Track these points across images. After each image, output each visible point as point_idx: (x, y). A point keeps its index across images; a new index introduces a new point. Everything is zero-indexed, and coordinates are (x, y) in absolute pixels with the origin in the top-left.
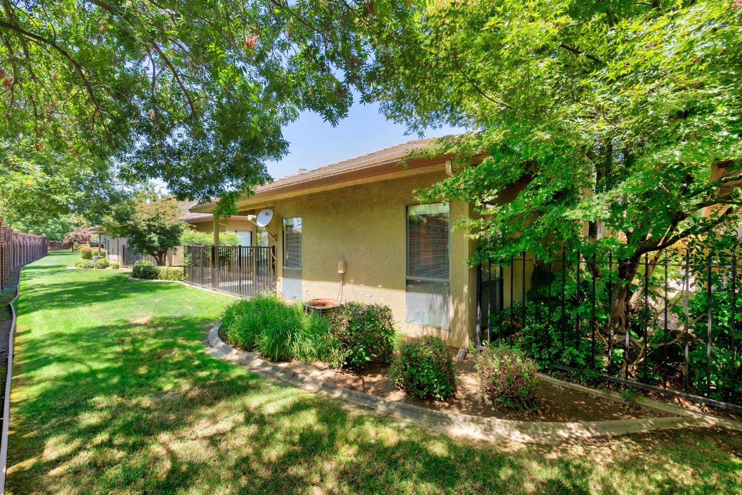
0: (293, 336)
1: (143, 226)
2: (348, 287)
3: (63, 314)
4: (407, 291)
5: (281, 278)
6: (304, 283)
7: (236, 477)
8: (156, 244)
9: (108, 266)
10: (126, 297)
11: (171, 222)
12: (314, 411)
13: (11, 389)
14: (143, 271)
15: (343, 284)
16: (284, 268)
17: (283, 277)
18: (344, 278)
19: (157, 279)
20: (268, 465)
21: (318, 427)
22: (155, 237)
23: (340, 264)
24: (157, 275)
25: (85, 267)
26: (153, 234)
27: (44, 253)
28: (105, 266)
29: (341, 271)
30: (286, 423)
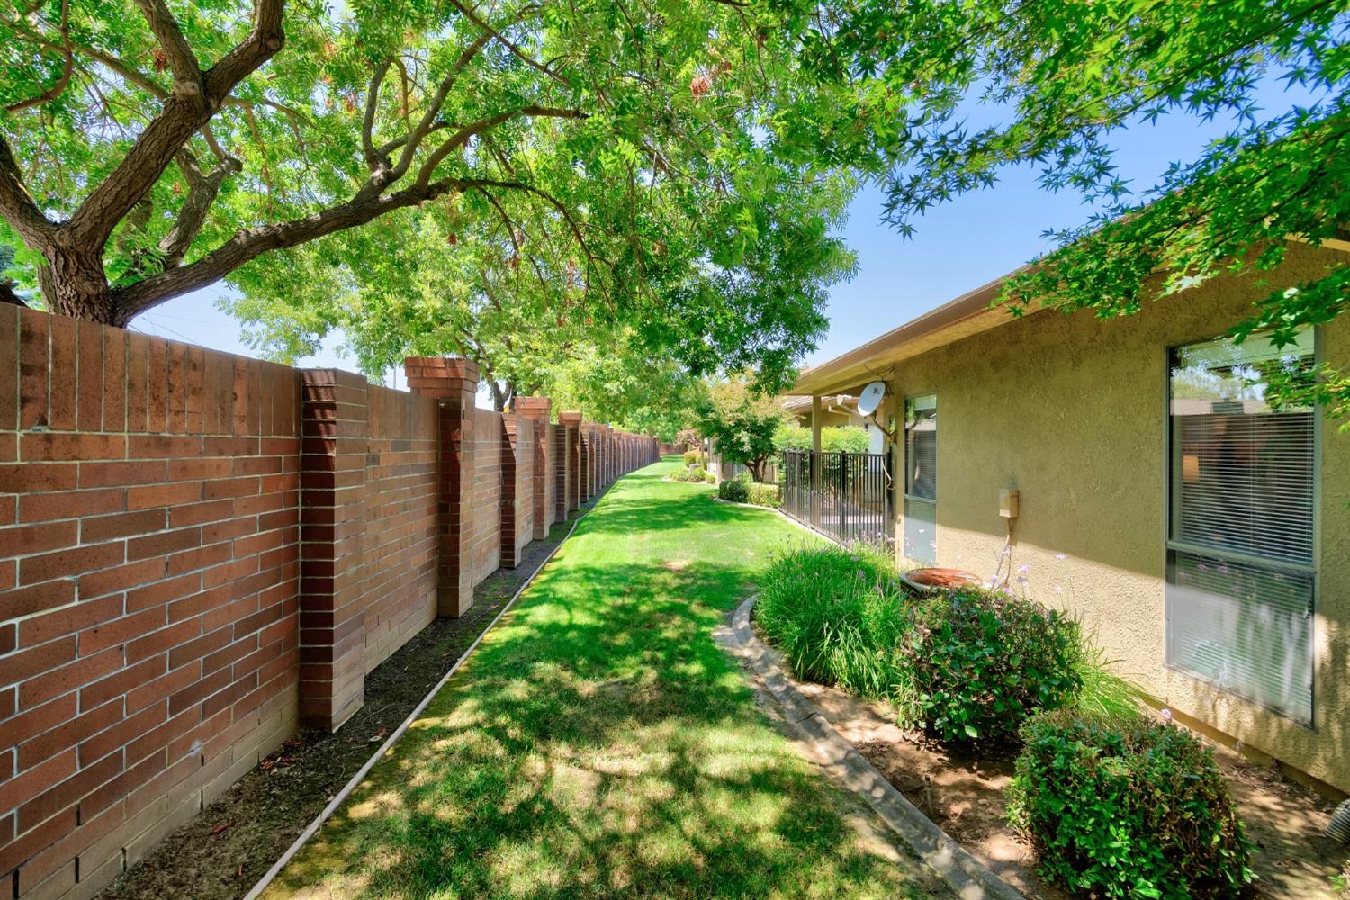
0: (836, 636)
1: (727, 421)
2: (1022, 550)
3: (609, 540)
4: (1170, 580)
5: (901, 517)
6: (940, 530)
7: (580, 863)
8: (747, 448)
9: (703, 479)
10: (687, 526)
11: (766, 412)
12: (786, 801)
13: (495, 626)
14: (730, 489)
15: (1013, 542)
16: (907, 496)
17: (907, 514)
18: (1013, 529)
19: (746, 502)
20: (638, 866)
21: (768, 841)
22: (744, 436)
23: (1004, 495)
24: (746, 496)
25: (679, 479)
26: (743, 433)
27: (655, 458)
28: (700, 479)
29: (1005, 513)
30: (721, 803)
